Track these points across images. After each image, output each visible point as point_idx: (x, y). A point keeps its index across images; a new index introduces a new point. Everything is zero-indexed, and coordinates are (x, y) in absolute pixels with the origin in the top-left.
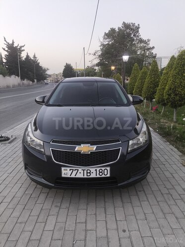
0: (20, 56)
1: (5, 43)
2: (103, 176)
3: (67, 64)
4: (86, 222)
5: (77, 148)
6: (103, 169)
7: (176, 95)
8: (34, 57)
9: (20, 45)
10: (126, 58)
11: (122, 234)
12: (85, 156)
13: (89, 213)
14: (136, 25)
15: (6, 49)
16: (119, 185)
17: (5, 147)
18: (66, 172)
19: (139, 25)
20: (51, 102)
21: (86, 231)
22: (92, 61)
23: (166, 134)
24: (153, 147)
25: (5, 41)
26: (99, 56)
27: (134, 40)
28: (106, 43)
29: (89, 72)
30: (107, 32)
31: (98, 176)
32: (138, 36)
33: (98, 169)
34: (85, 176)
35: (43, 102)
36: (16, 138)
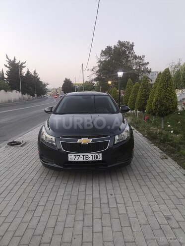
0: (21, 72)
1: (7, 60)
2: (97, 159)
3: (66, 79)
4: (85, 191)
5: (79, 141)
6: (97, 155)
7: (162, 106)
8: (35, 73)
9: (21, 62)
10: (120, 74)
11: (110, 196)
12: (84, 146)
13: (87, 186)
14: (131, 43)
15: (8, 66)
16: (109, 166)
17: (18, 149)
18: (71, 157)
19: (133, 43)
20: (58, 111)
21: (86, 195)
22: (90, 76)
23: (152, 138)
24: (135, 146)
25: (7, 58)
26: (97, 72)
27: (129, 57)
28: (104, 60)
29: (88, 86)
30: (104, 50)
31: (94, 160)
32: (133, 53)
33: (93, 155)
34: (85, 160)
35: (51, 111)
36: (26, 143)
